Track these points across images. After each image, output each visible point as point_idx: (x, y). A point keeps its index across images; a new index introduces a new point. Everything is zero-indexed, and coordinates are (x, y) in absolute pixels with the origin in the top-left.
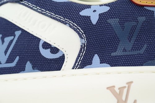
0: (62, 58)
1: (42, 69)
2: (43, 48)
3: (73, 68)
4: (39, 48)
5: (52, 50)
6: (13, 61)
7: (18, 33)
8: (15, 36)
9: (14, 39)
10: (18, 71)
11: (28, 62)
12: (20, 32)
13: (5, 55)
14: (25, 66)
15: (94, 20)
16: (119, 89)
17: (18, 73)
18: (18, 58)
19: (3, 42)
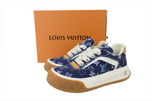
0: (115, 68)
7: (106, 64)
13: (104, 69)
14: (108, 71)
15: (120, 59)
18: (107, 69)
19: (103, 66)
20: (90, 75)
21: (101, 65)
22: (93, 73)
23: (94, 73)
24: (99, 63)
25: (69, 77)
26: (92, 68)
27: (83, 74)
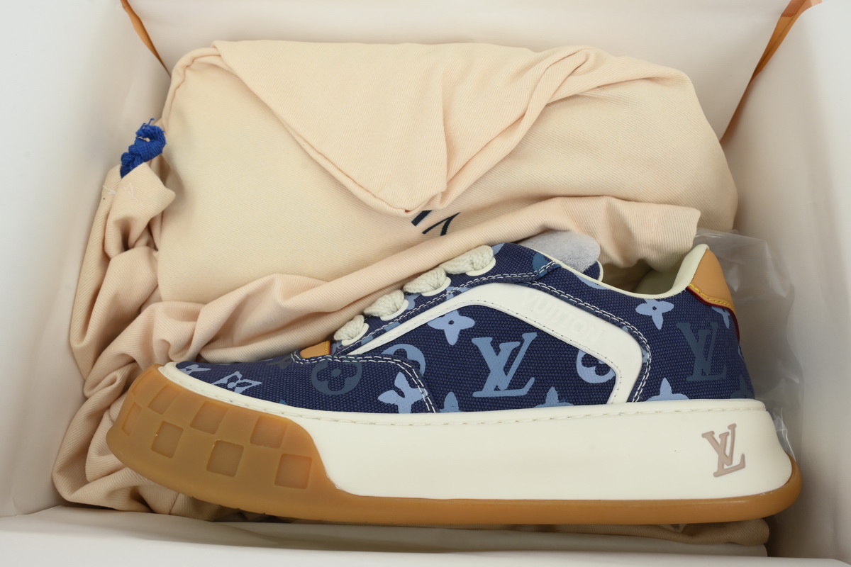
0: (612, 383)
1: (577, 401)
2: (584, 364)
3: (630, 400)
4: (575, 364)
5: (600, 369)
6: (524, 386)
7: (529, 338)
8: (522, 341)
9: (520, 346)
10: (532, 404)
11: (553, 389)
12: (534, 335)
13: (506, 374)
14: (546, 395)
15: (659, 322)
16: (720, 436)
17: (532, 407)
18: (532, 380)
19: (497, 351)
20: (387, 397)
21: (484, 344)
22: (413, 385)
23: (421, 394)
24: (469, 323)
25: (233, 390)
26: (414, 353)
27: (337, 383)
